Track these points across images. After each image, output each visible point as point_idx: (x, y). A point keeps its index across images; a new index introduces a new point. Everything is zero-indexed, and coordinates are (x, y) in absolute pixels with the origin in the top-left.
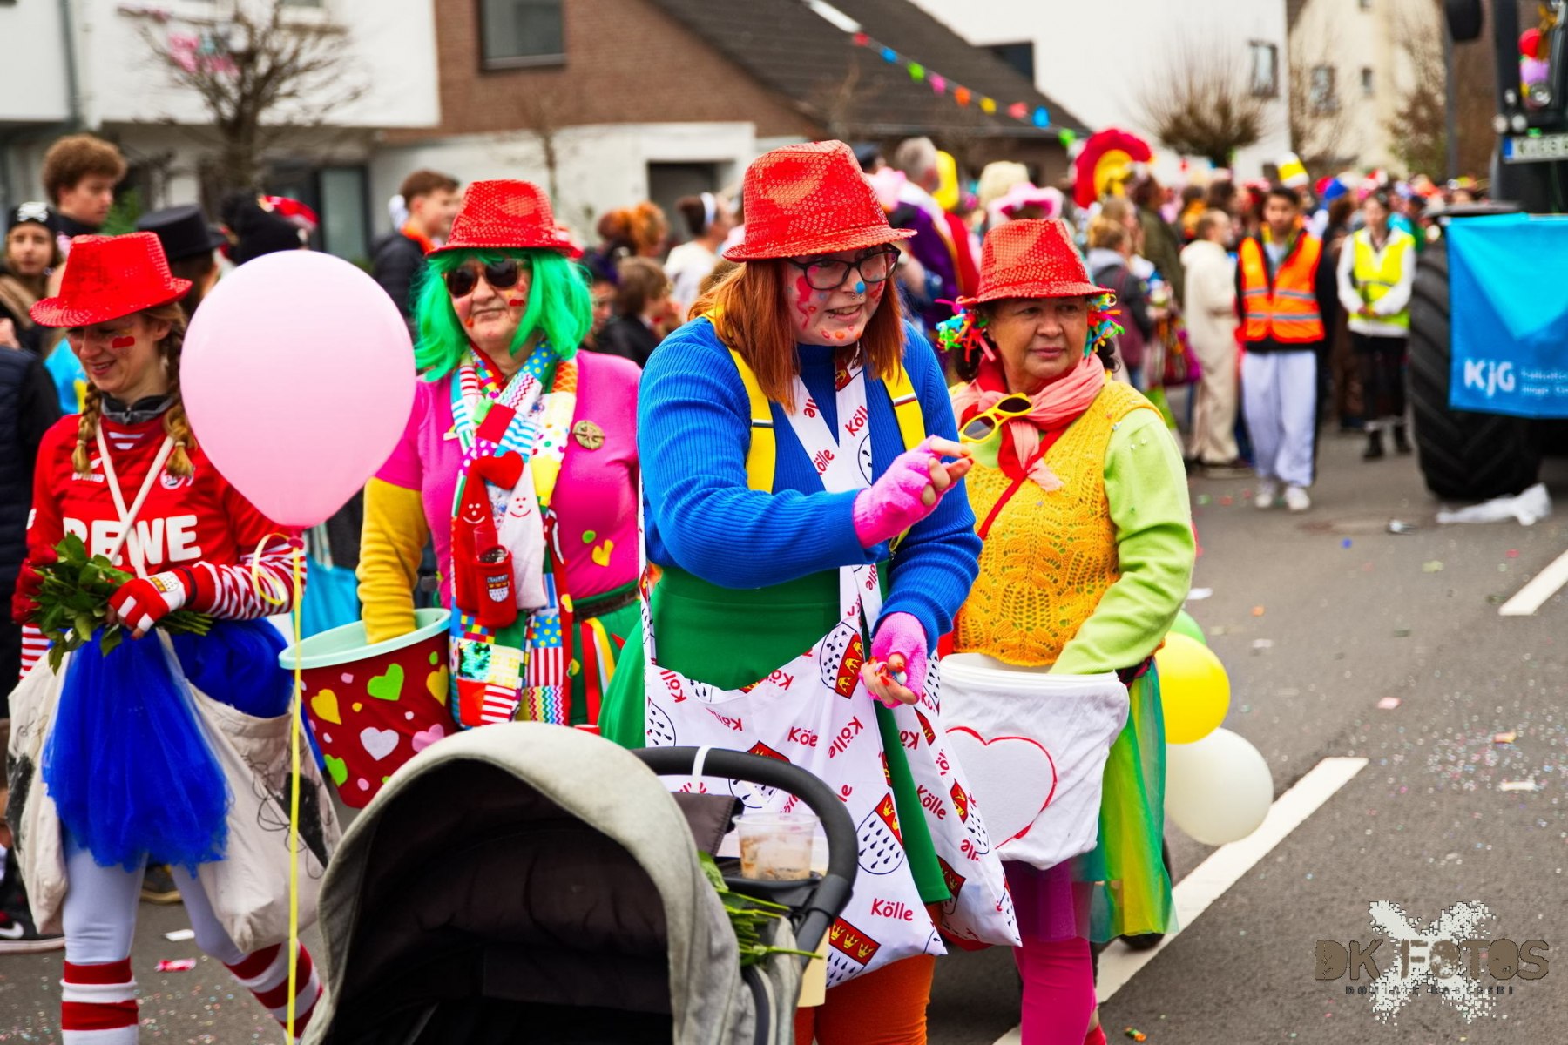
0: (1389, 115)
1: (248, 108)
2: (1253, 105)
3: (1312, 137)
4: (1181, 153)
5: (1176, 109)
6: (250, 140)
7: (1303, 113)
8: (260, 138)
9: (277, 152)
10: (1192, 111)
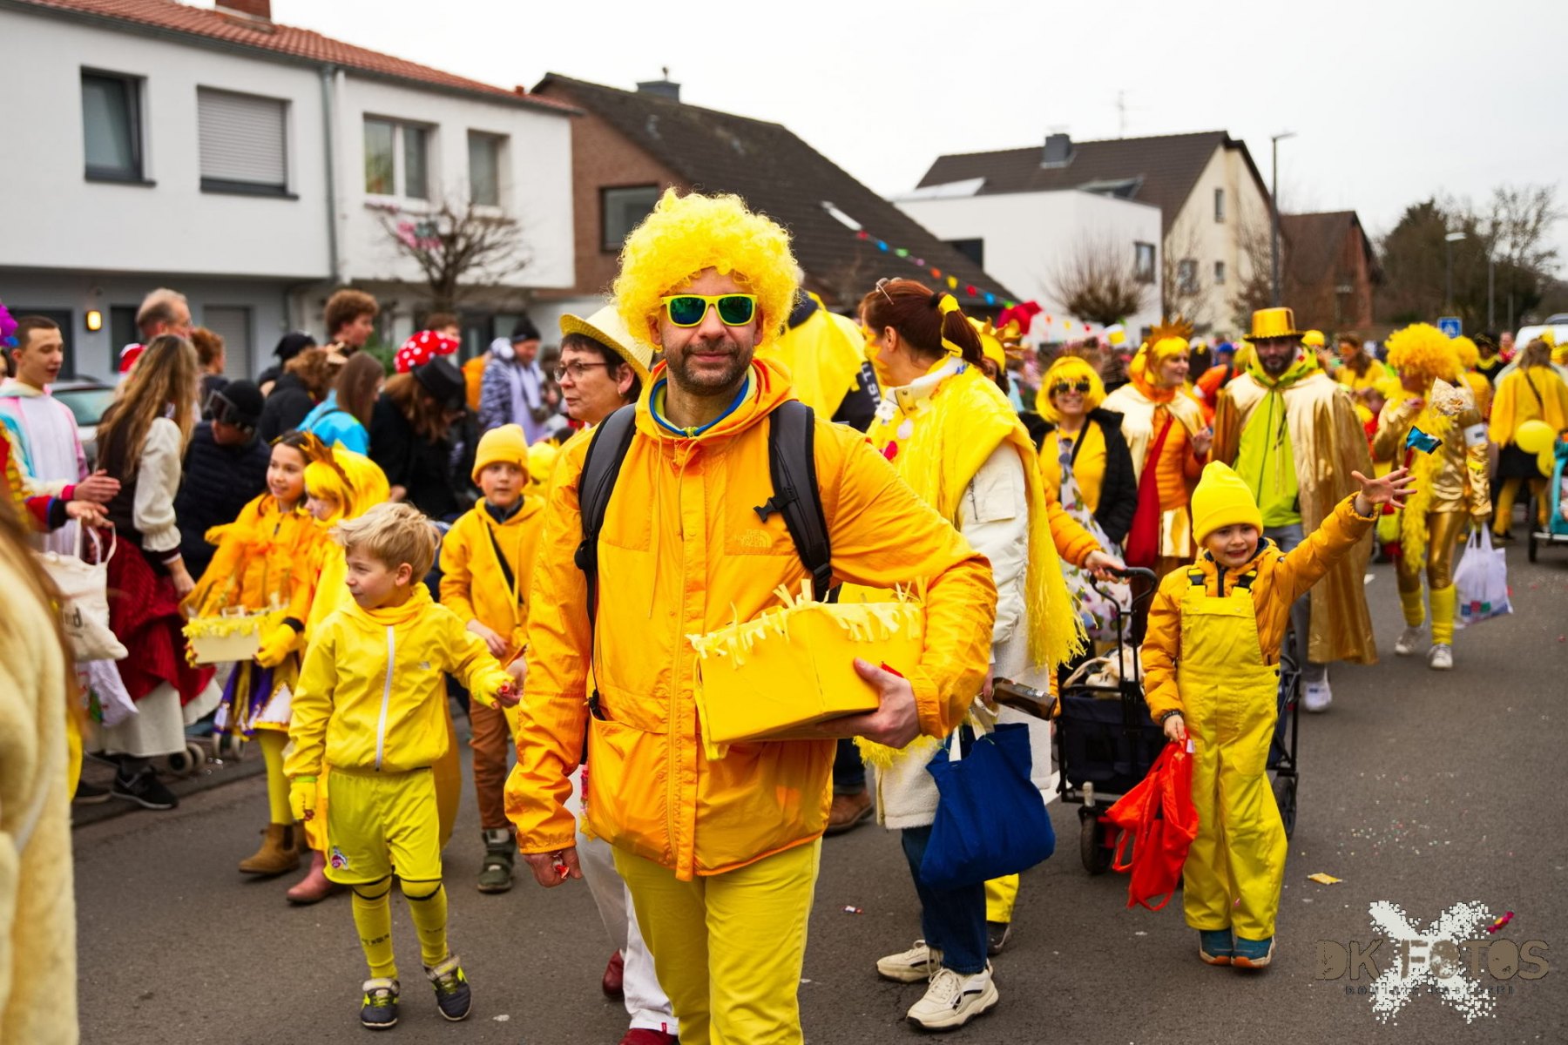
0: (1235, 297)
1: (450, 272)
2: (1136, 286)
4: (1083, 319)
5: (1079, 288)
6: (450, 294)
7: (1172, 293)
8: (457, 294)
9: (467, 303)
10: (1091, 290)
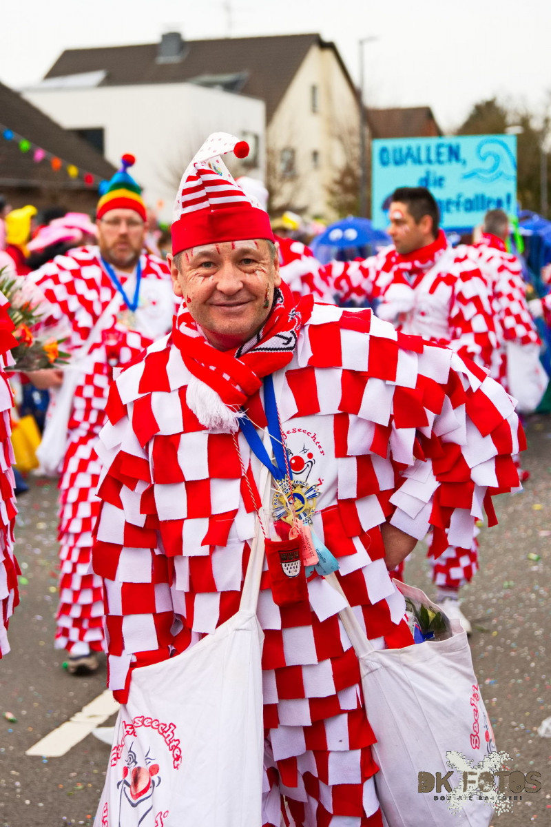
0: (329, 182)
3: (280, 193)
7: (275, 178)
